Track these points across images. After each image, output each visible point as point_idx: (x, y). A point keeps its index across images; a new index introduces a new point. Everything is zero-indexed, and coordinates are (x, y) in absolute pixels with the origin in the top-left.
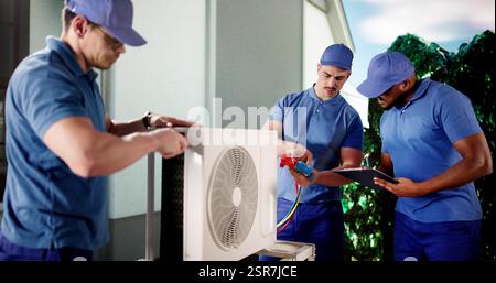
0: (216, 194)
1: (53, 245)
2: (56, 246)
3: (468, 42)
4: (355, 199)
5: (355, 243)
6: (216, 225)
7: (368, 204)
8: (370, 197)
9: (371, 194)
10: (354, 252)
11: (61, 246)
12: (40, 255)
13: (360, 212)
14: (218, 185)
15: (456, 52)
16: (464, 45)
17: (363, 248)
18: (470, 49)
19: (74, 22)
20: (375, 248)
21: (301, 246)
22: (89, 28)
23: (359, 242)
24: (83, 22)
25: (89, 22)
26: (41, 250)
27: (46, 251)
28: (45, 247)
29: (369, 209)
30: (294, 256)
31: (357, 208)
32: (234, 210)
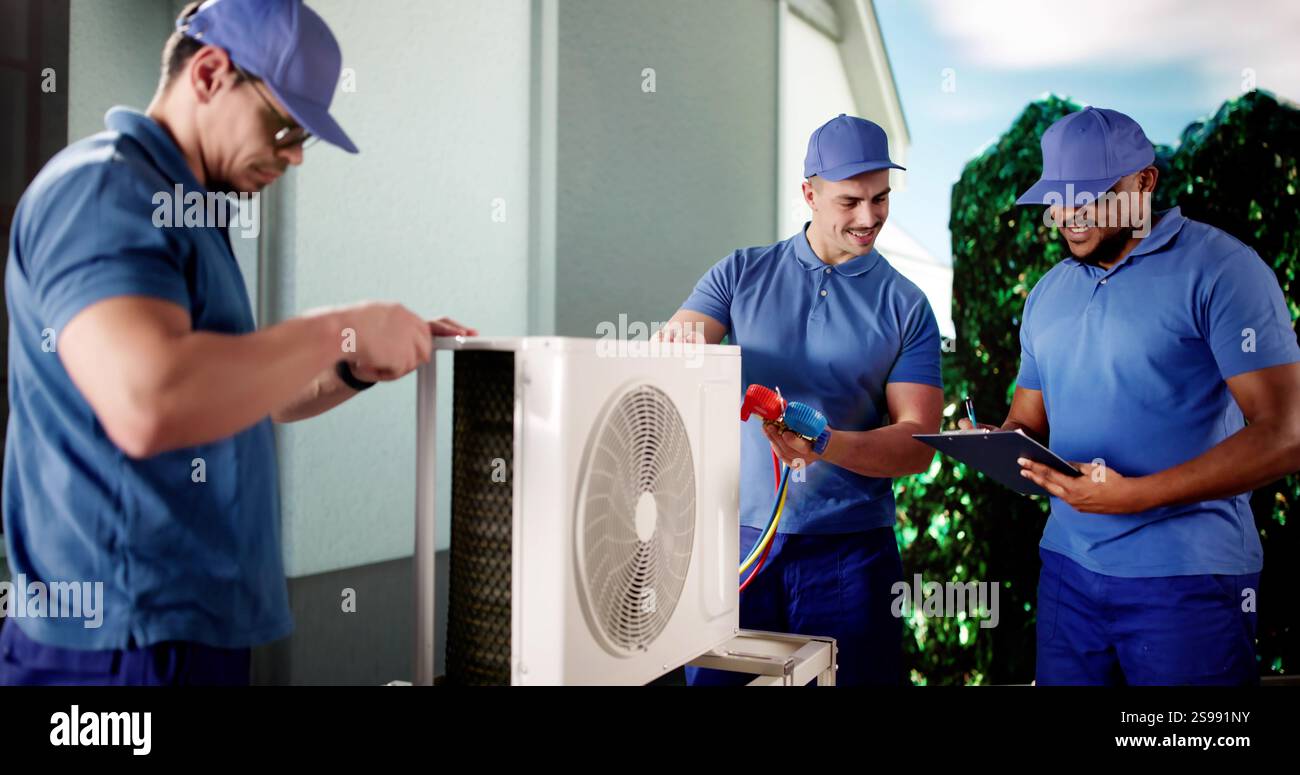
0: (596, 509)
1: (132, 641)
2: (140, 641)
3: (1202, 119)
4: (921, 522)
5: (920, 635)
6: (596, 591)
7: (952, 533)
8: (957, 515)
9: (962, 509)
10: (917, 660)
11: (153, 639)
12: (104, 666)
13: (934, 555)
14: (600, 486)
15: (1175, 144)
16: (1194, 126)
17: (940, 648)
18: (1210, 138)
19: (193, 65)
20: (971, 648)
21: (799, 645)
22: (228, 81)
23: (932, 632)
24: (217, 63)
25: (232, 68)
26: (106, 652)
27: (117, 654)
28: (113, 645)
29: (956, 549)
30: (788, 670)
31: (924, 543)
32: (640, 549)
